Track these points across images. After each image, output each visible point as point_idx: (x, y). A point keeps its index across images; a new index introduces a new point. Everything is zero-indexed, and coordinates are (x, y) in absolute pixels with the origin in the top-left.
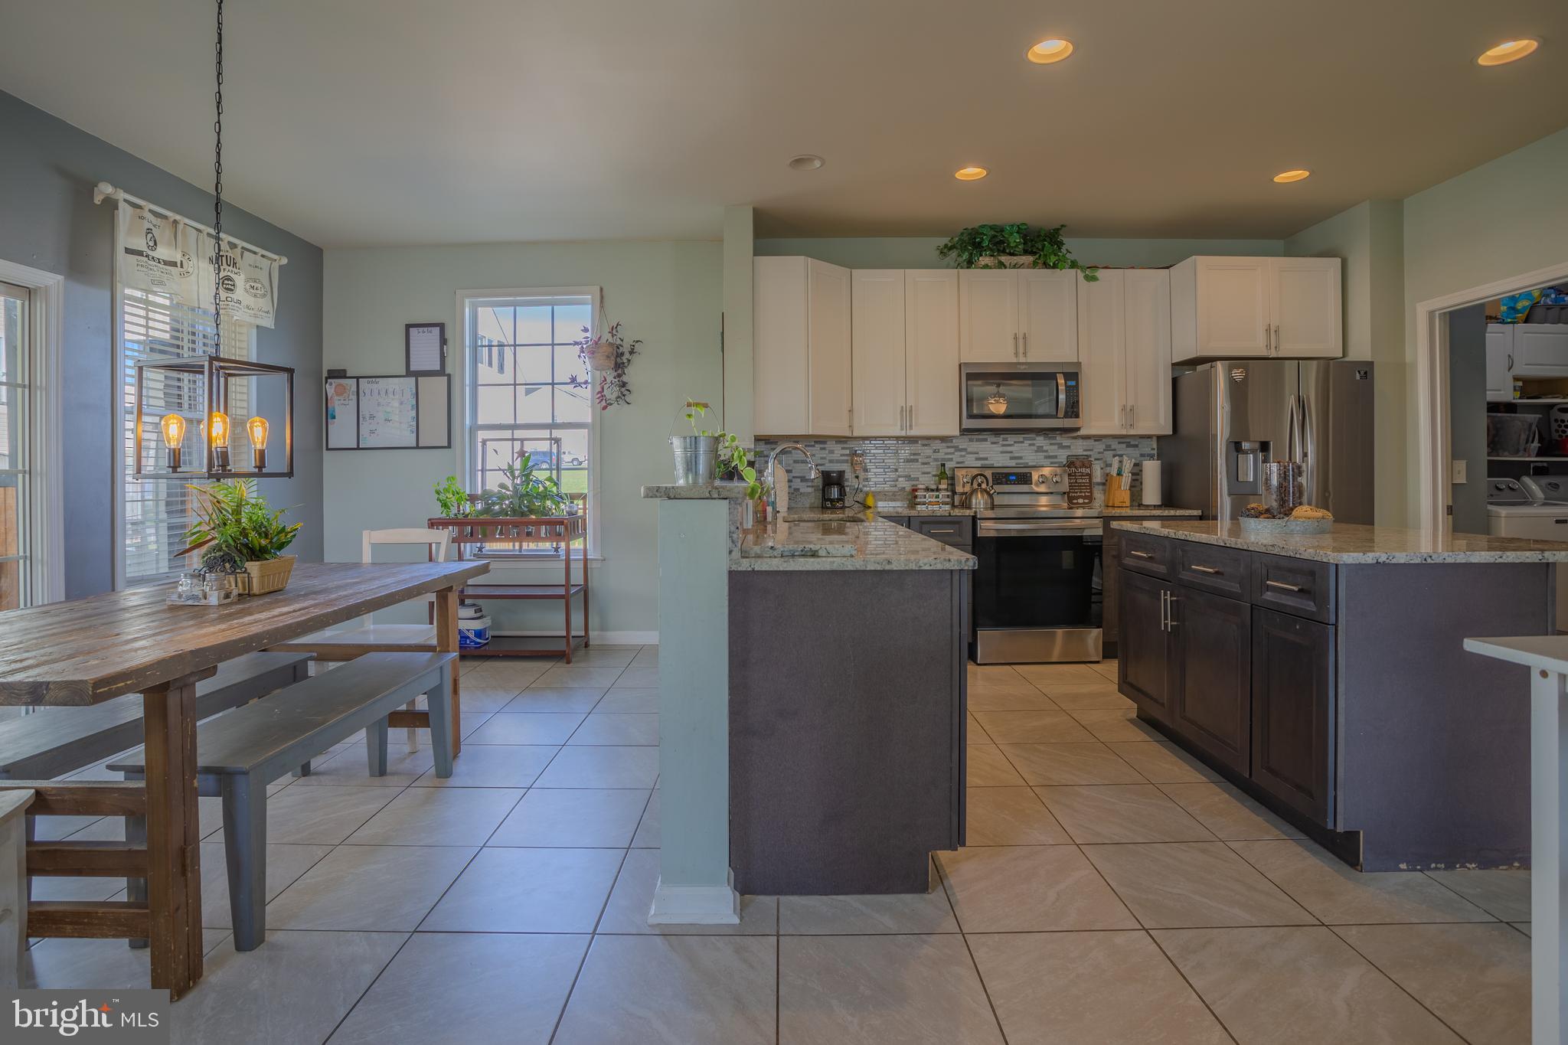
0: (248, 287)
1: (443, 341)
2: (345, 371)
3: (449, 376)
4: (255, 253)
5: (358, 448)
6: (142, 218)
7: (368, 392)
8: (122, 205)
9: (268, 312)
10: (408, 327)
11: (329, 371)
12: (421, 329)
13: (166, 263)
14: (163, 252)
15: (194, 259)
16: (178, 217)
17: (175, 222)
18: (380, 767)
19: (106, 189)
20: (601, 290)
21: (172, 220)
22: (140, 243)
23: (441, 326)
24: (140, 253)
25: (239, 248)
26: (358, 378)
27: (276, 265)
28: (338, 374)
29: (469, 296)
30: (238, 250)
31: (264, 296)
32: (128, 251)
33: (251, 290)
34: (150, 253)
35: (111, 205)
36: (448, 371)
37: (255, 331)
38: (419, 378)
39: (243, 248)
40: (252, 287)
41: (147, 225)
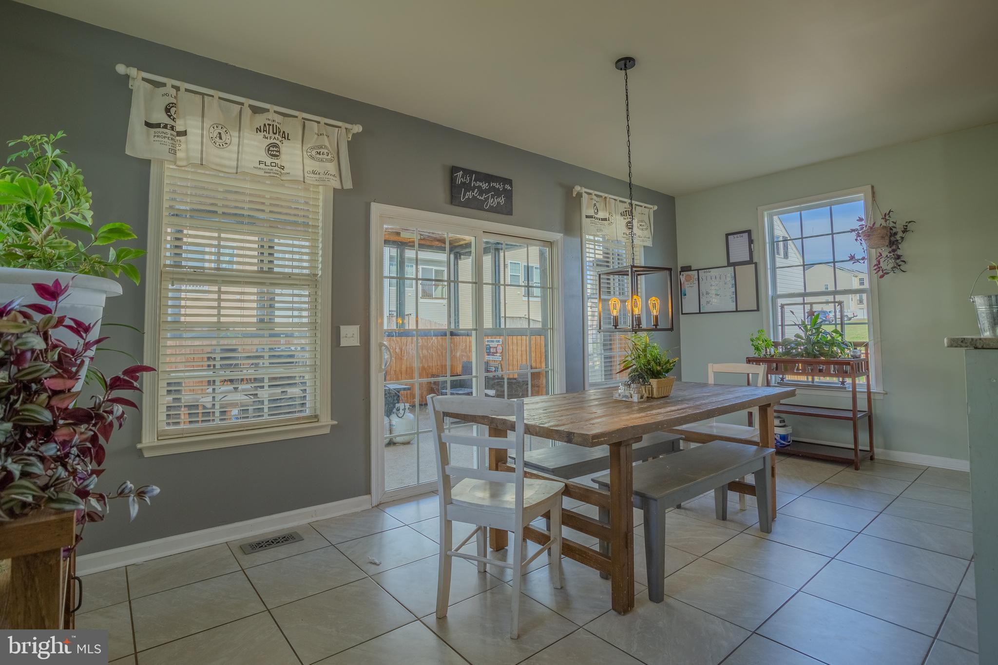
0: (639, 225)
1: (751, 241)
2: (690, 267)
3: (756, 264)
4: (641, 206)
5: (700, 313)
6: (592, 199)
7: (704, 278)
8: (584, 195)
9: (649, 238)
10: (727, 235)
11: (682, 268)
12: (735, 236)
13: (602, 220)
14: (601, 215)
15: (614, 215)
16: (606, 195)
17: (605, 198)
18: (723, 516)
19: (578, 188)
20: (873, 187)
21: (604, 197)
22: (591, 212)
23: (749, 232)
24: (591, 217)
25: (634, 204)
26: (698, 270)
27: (652, 211)
28: (687, 269)
29: (766, 210)
30: (634, 207)
31: (647, 229)
32: (587, 217)
33: (641, 227)
34: (596, 216)
35: (580, 195)
36: (755, 260)
37: (643, 249)
38: (736, 267)
39: (636, 205)
40: (641, 225)
41: (594, 202)
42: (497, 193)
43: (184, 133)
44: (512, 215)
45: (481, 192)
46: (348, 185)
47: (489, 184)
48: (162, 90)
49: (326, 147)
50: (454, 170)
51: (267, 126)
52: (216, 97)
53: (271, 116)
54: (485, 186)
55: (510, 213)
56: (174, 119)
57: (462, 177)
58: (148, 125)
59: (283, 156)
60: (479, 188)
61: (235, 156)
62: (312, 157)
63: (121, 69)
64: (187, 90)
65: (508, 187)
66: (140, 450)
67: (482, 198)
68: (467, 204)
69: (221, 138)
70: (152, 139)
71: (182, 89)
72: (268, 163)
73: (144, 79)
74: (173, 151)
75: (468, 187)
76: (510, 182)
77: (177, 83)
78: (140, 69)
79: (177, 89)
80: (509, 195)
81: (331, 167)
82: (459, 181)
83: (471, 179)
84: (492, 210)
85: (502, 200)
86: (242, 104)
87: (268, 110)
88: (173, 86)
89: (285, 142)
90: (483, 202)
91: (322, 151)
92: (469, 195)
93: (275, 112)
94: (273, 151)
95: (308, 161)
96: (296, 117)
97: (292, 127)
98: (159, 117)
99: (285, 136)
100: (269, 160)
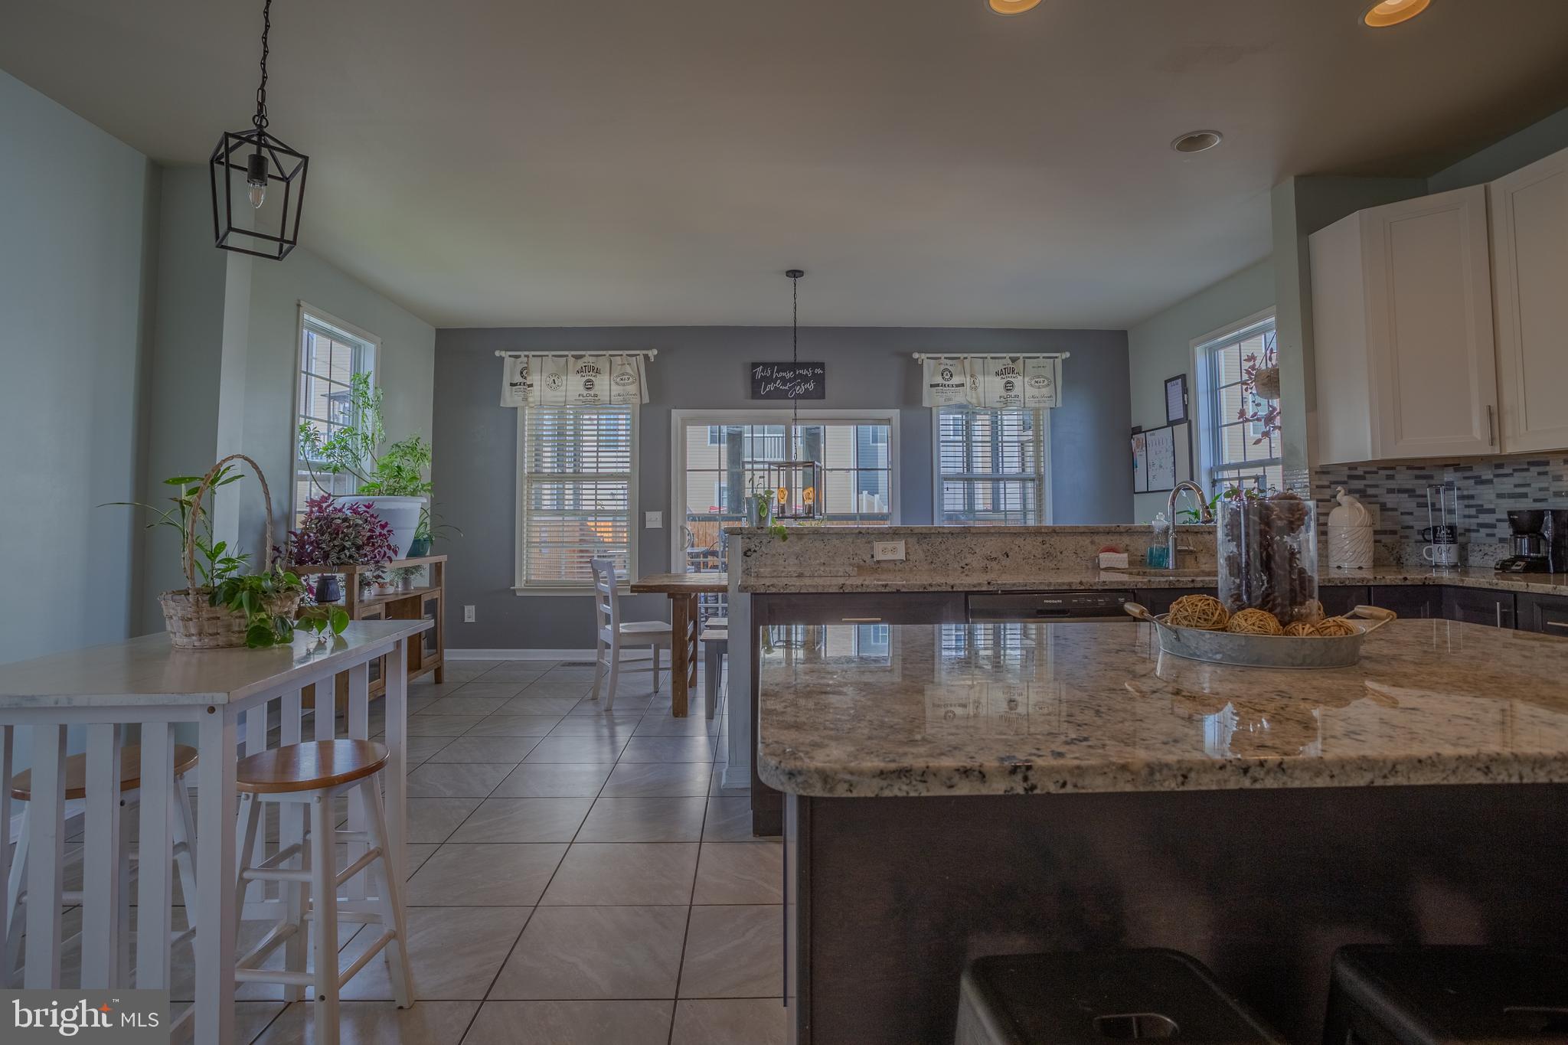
0: (1033, 382)
1: (1185, 391)
2: (1140, 427)
3: (1190, 421)
4: (1038, 357)
5: (1148, 492)
6: (941, 364)
7: (1151, 443)
8: (927, 361)
9: (1054, 396)
10: (1166, 382)
11: (1134, 429)
12: (1173, 383)
13: (957, 386)
14: (956, 380)
15: (980, 378)
16: (966, 355)
17: (965, 359)
21: (962, 358)
22: (939, 380)
23: (1183, 377)
24: (938, 385)
25: (1021, 358)
26: (1146, 432)
27: (1059, 362)
28: (1137, 430)
29: (1199, 344)
30: (1021, 361)
31: (1049, 385)
32: (930, 386)
33: (1036, 384)
34: (947, 383)
35: (919, 364)
36: (1189, 418)
38: (1174, 427)
39: (1024, 358)
40: (1036, 382)
41: (942, 367)
42: (805, 379)
43: (531, 386)
44: (824, 398)
45: (784, 381)
46: (646, 400)
47: (795, 372)
48: (519, 360)
49: (627, 374)
50: (755, 365)
51: (584, 368)
52: (550, 356)
53: (585, 359)
54: (789, 375)
55: (822, 397)
56: (525, 378)
57: (763, 371)
58: (512, 385)
59: (596, 387)
60: (783, 379)
61: (564, 393)
62: (617, 383)
63: (497, 353)
64: (533, 356)
65: (819, 371)
66: (514, 590)
67: (786, 388)
68: (769, 396)
69: (555, 383)
70: (514, 393)
71: (531, 356)
72: (585, 395)
73: (510, 356)
74: (525, 399)
75: (769, 380)
76: (822, 366)
77: (526, 353)
78: (506, 350)
79: (527, 356)
80: (820, 380)
81: (633, 389)
82: (759, 376)
83: (772, 373)
84: (798, 397)
85: (811, 386)
86: (567, 356)
87: (584, 356)
88: (525, 356)
89: (598, 375)
90: (787, 391)
91: (624, 377)
92: (771, 387)
93: (590, 355)
94: (589, 385)
95: (614, 387)
96: (604, 355)
97: (603, 364)
98: (518, 379)
99: (598, 372)
100: (585, 393)
